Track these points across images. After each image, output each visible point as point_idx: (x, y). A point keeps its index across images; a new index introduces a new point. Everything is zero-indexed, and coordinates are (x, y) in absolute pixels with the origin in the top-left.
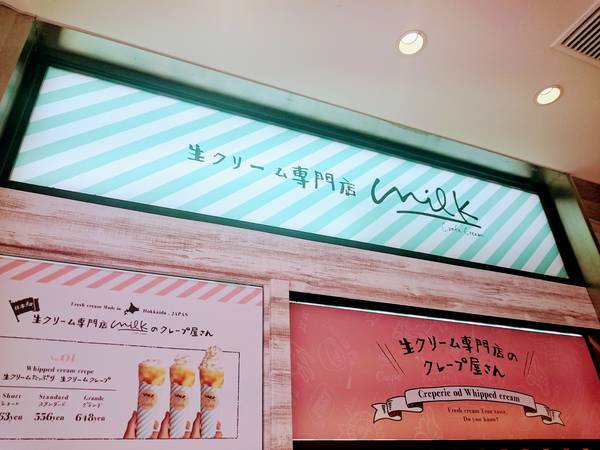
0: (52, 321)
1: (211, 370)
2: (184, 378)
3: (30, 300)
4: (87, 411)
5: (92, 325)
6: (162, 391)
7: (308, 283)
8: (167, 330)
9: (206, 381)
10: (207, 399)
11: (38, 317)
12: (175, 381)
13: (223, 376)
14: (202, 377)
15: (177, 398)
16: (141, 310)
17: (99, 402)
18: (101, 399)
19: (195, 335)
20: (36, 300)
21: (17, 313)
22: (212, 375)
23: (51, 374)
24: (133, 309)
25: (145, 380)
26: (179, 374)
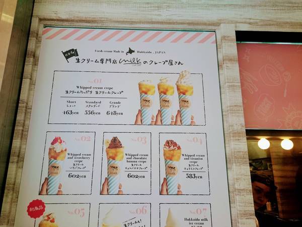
0: (86, 61)
1: (184, 85)
2: (167, 90)
3: (73, 50)
4: (112, 110)
5: (108, 62)
6: (154, 98)
7: (250, 23)
8: (154, 63)
9: (182, 92)
10: (184, 103)
11: (78, 60)
12: (162, 92)
13: (192, 88)
14: (178, 89)
15: (164, 102)
16: (136, 51)
17: (119, 105)
18: (119, 103)
19: (172, 64)
20: (76, 50)
21: (67, 58)
22: (185, 88)
23: (90, 90)
24: (131, 51)
25: (143, 92)
26: (163, 88)
